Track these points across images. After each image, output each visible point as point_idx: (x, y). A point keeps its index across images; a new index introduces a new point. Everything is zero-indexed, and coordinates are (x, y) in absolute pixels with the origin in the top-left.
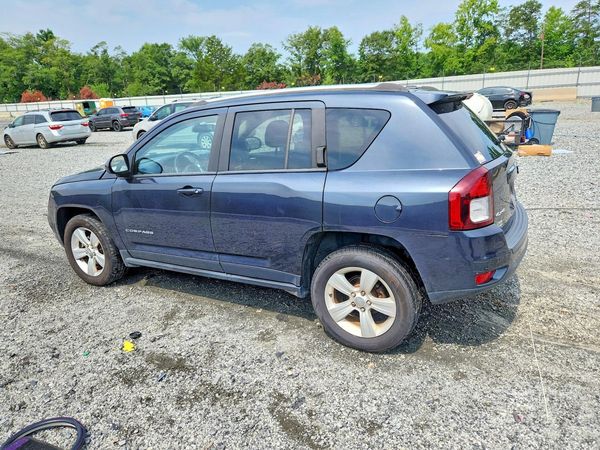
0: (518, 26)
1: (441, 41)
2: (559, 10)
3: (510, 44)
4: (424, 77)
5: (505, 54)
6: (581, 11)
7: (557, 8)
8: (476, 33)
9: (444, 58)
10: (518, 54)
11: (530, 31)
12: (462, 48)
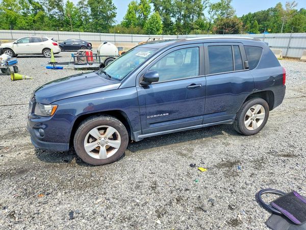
0: (54, 8)
1: (10, 8)
2: (72, 3)
3: (52, 16)
4: (4, 29)
5: (50, 22)
6: (81, 6)
7: (70, 2)
8: (31, 7)
9: (16, 19)
10: (57, 23)
11: (60, 11)
12: (25, 15)
